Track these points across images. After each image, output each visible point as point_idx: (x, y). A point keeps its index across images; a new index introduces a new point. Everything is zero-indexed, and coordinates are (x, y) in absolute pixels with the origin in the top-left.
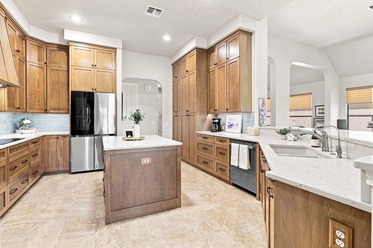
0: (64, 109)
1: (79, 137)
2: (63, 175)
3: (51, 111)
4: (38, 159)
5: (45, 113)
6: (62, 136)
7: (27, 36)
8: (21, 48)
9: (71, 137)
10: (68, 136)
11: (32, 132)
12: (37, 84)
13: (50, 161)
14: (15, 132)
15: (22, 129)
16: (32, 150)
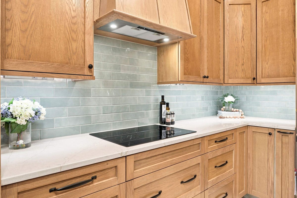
0: (286, 74)
3: (263, 81)
4: (229, 171)
5: (252, 84)
6: (278, 132)
10: (293, 133)
11: (236, 116)
12: (241, 35)
13: (257, 176)
14: (217, 113)
15: (225, 111)
16: (210, 156)
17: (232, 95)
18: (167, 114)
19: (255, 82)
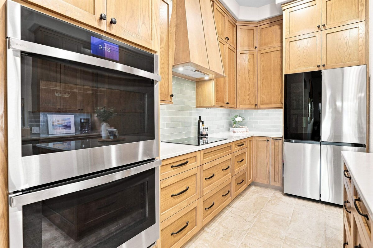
0: (276, 102)
1: (295, 142)
2: (274, 191)
3: (262, 106)
4: (244, 165)
5: (255, 108)
6: (272, 139)
7: (237, 22)
8: (232, 36)
9: (284, 141)
10: (281, 139)
11: (243, 131)
12: (247, 75)
13: (259, 169)
14: (229, 130)
15: (235, 127)
16: (236, 154)
17: (240, 116)
18: (203, 129)
19: (256, 108)
